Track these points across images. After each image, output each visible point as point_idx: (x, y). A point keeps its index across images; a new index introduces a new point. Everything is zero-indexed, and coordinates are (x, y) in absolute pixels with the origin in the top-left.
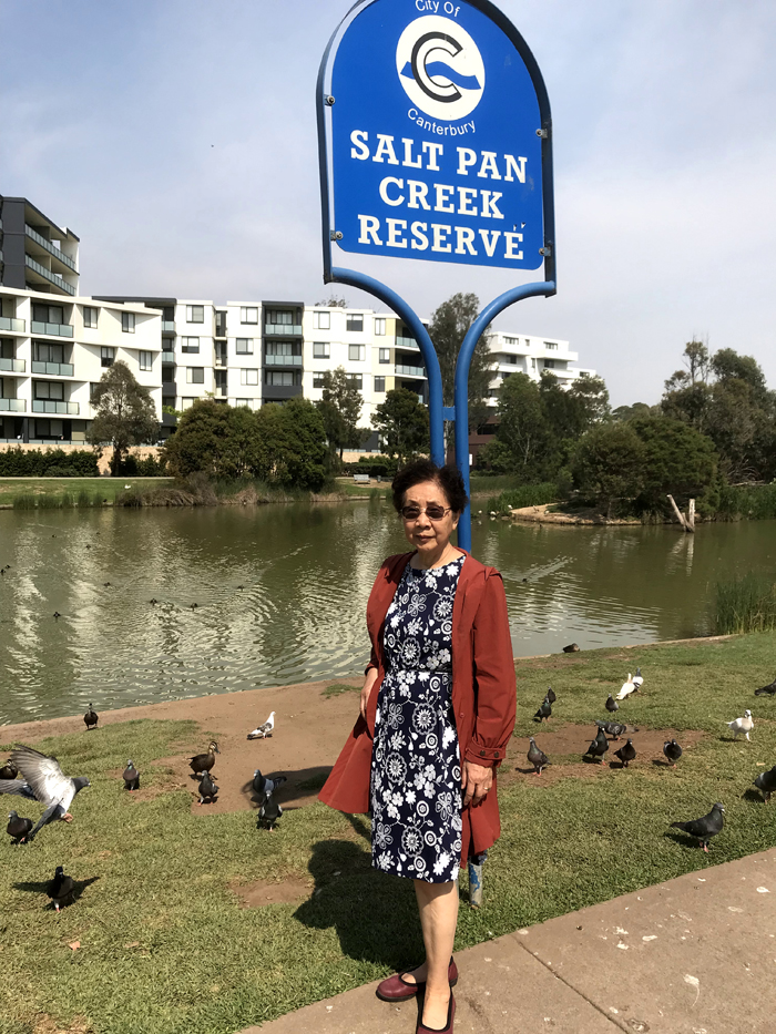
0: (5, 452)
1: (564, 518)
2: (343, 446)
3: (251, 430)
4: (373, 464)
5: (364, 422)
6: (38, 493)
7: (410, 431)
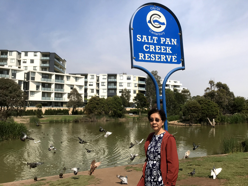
0: (48, 110)
1: (181, 124)
2: (126, 107)
3: (105, 103)
4: (133, 111)
5: (131, 101)
6: (55, 119)
7: (142, 103)
